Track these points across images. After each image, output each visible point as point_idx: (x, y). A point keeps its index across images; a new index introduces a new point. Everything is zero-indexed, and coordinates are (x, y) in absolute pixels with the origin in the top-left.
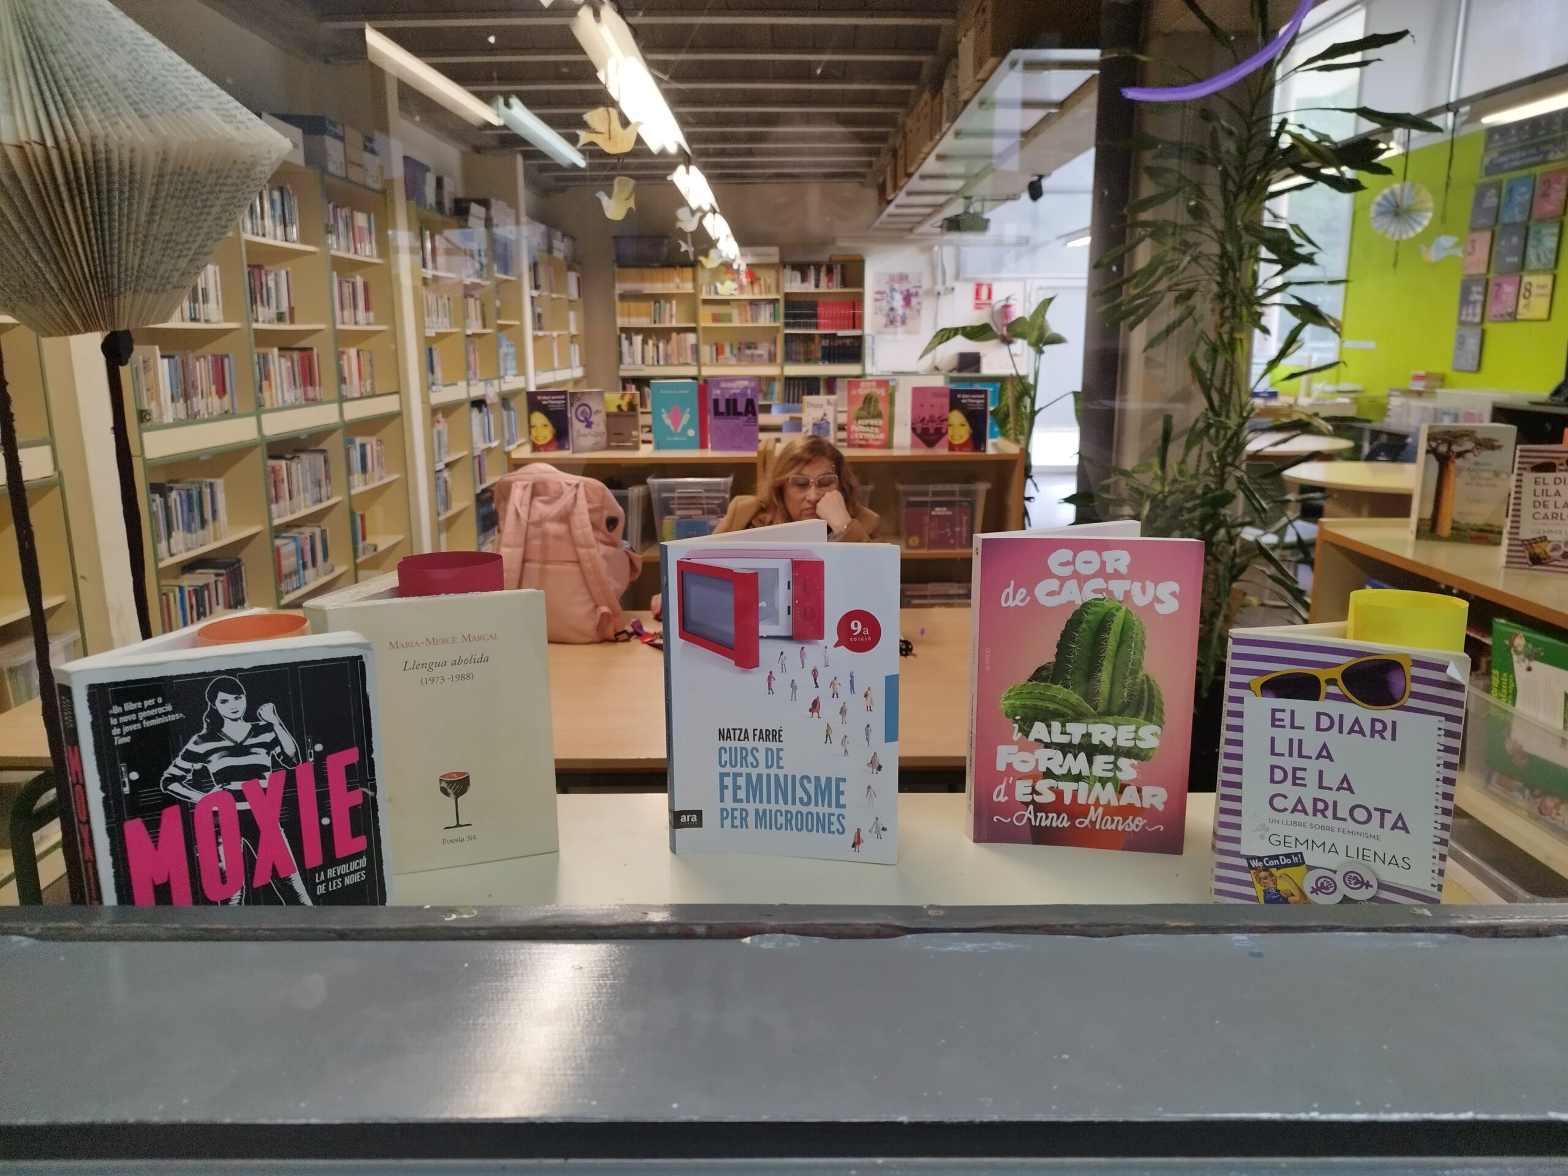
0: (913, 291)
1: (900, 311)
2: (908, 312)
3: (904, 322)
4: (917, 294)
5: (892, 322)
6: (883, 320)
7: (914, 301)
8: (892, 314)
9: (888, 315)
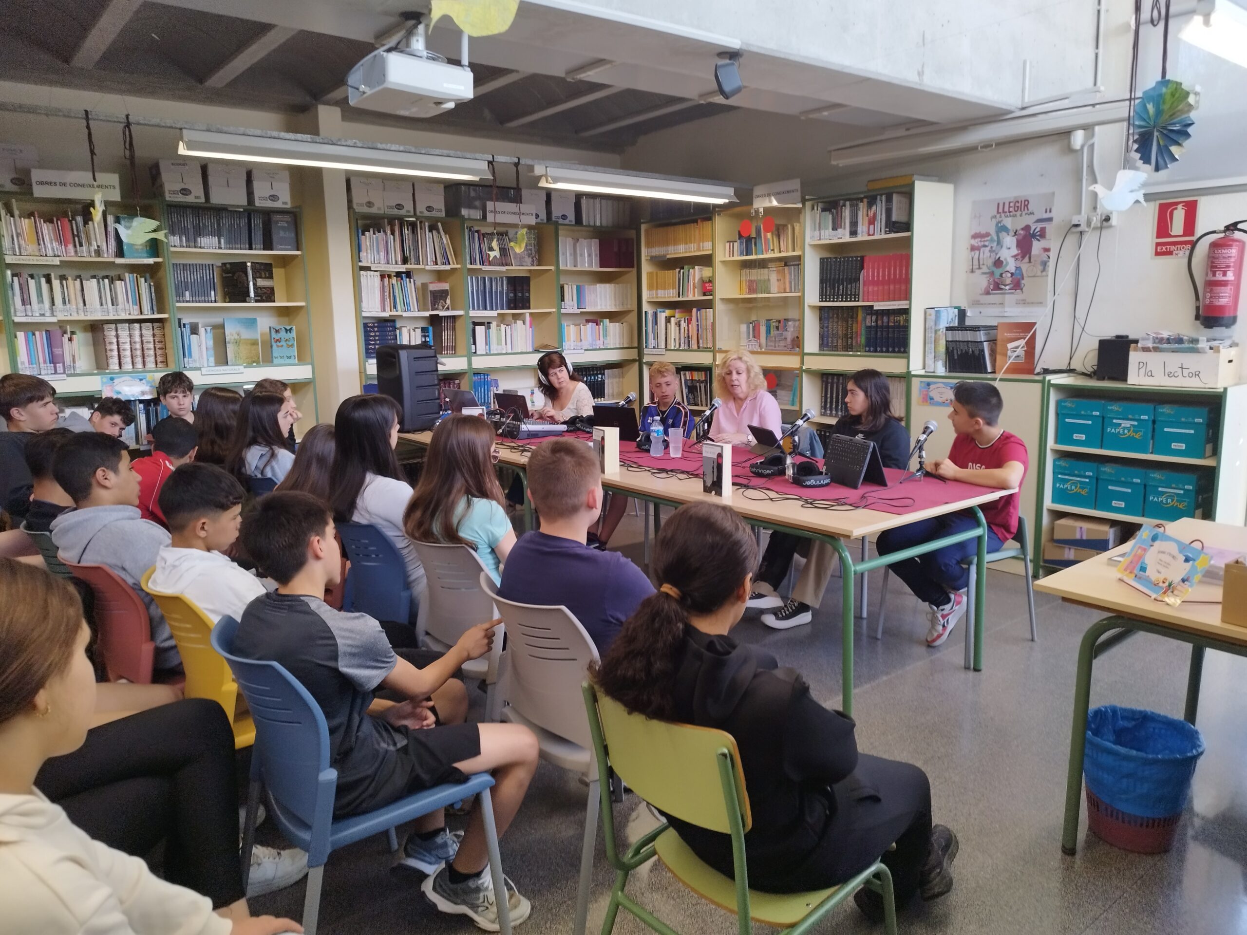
0: (1036, 227)
1: (1011, 266)
2: (1025, 266)
3: (1017, 285)
4: (1042, 234)
5: (997, 286)
6: (983, 282)
7: (1037, 246)
8: (997, 272)
9: (992, 274)
